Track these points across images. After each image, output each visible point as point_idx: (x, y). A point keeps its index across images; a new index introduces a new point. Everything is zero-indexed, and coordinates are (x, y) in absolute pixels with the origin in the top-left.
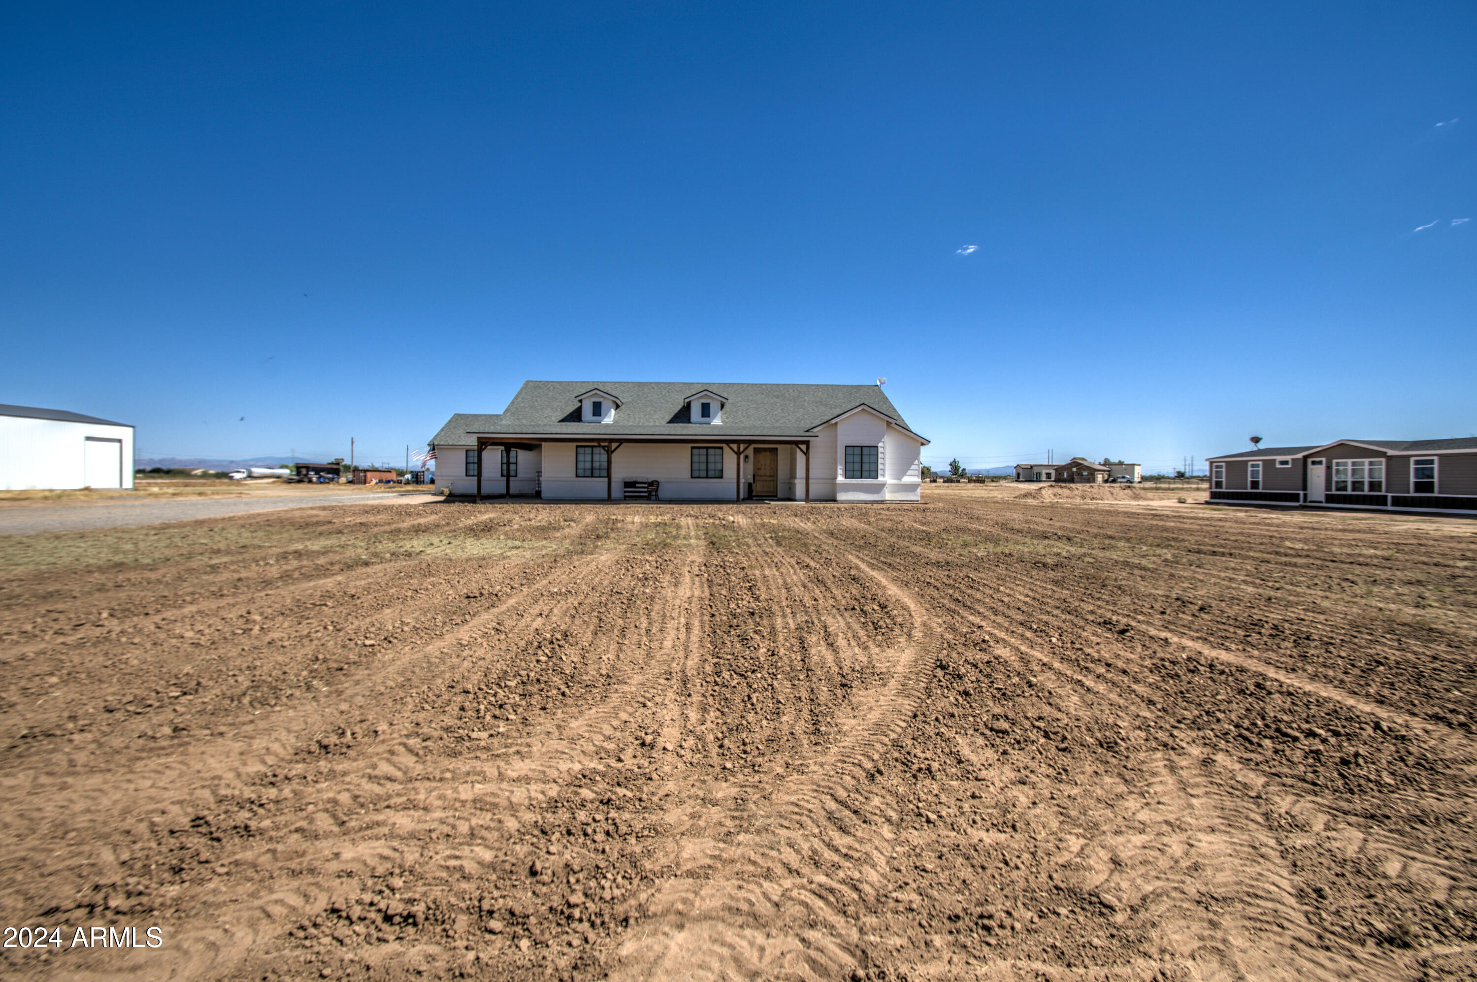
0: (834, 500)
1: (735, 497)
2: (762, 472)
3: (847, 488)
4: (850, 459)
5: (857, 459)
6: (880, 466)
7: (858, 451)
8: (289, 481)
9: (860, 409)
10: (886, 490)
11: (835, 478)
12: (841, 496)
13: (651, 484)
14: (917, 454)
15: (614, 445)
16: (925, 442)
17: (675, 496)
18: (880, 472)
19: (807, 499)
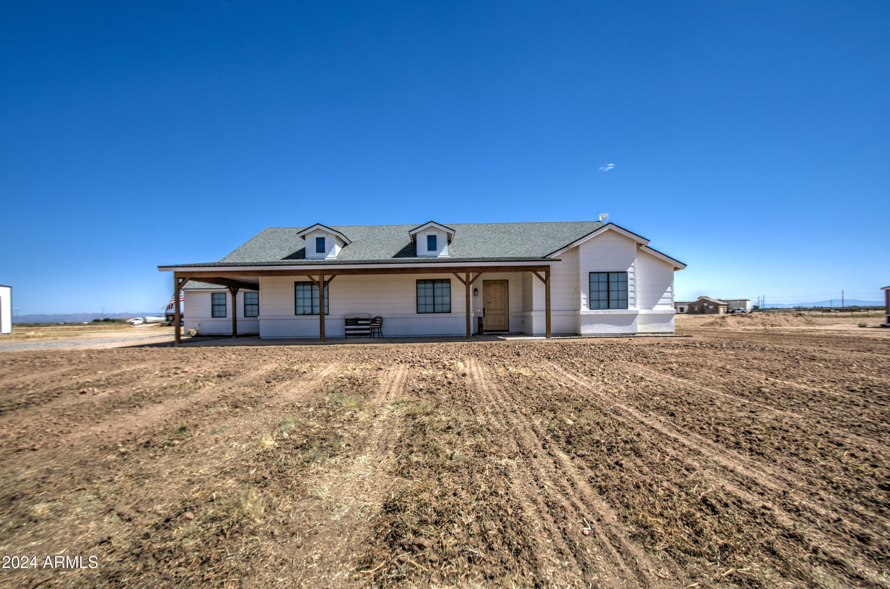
0: (577, 334)
1: (465, 332)
2: (492, 306)
3: (592, 320)
4: (595, 286)
5: (603, 287)
6: (630, 295)
7: (603, 278)
8: (163, 325)
9: (605, 229)
10: (637, 320)
11: (578, 309)
12: (585, 330)
13: (374, 320)
14: (669, 282)
15: (327, 278)
16: (679, 266)
17: (401, 333)
18: (630, 301)
19: (548, 333)
